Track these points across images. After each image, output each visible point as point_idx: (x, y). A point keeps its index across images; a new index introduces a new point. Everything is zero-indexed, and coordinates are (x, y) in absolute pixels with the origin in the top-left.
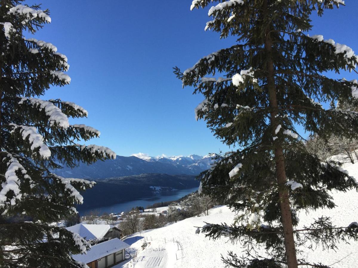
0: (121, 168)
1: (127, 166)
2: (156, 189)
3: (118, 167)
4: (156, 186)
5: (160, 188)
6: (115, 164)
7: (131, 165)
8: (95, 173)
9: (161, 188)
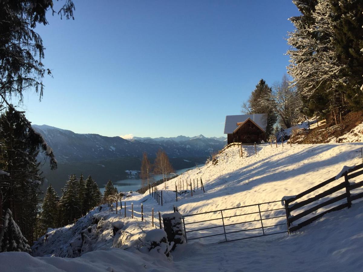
0: (103, 149)
1: (110, 147)
2: (132, 174)
3: (101, 148)
4: (132, 170)
5: (136, 173)
6: (98, 144)
7: (114, 146)
8: (75, 153)
9: (138, 172)
